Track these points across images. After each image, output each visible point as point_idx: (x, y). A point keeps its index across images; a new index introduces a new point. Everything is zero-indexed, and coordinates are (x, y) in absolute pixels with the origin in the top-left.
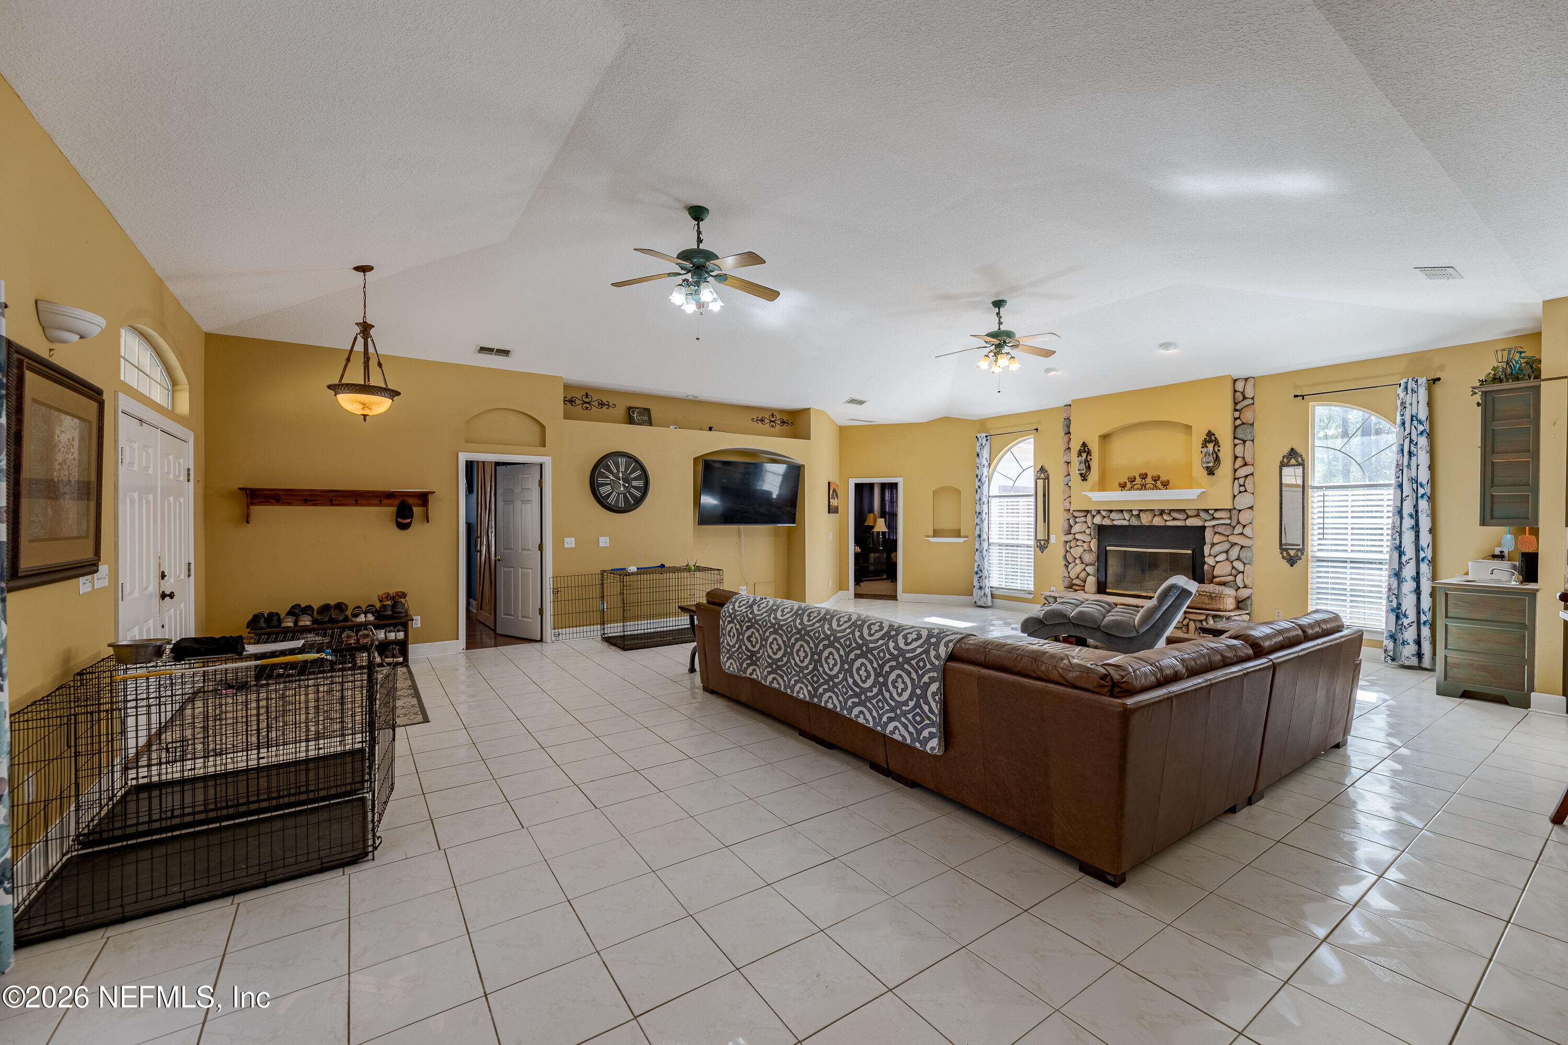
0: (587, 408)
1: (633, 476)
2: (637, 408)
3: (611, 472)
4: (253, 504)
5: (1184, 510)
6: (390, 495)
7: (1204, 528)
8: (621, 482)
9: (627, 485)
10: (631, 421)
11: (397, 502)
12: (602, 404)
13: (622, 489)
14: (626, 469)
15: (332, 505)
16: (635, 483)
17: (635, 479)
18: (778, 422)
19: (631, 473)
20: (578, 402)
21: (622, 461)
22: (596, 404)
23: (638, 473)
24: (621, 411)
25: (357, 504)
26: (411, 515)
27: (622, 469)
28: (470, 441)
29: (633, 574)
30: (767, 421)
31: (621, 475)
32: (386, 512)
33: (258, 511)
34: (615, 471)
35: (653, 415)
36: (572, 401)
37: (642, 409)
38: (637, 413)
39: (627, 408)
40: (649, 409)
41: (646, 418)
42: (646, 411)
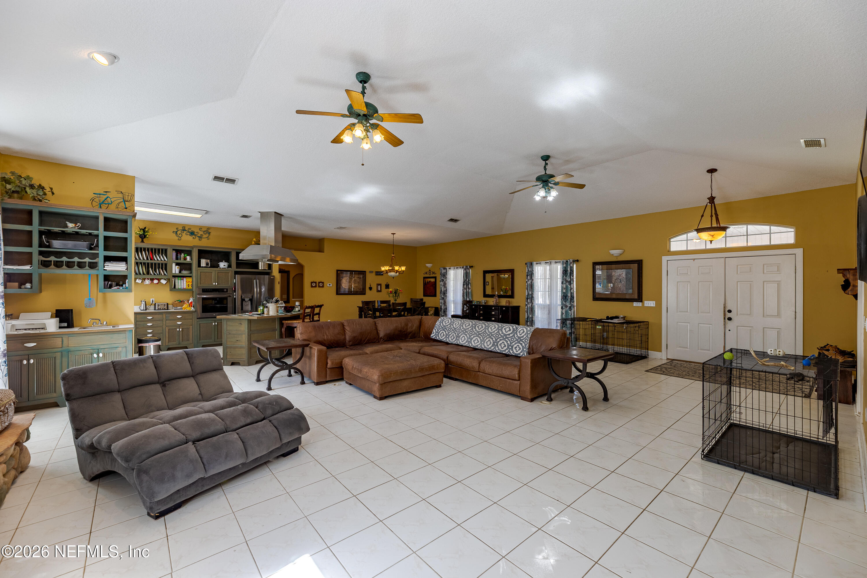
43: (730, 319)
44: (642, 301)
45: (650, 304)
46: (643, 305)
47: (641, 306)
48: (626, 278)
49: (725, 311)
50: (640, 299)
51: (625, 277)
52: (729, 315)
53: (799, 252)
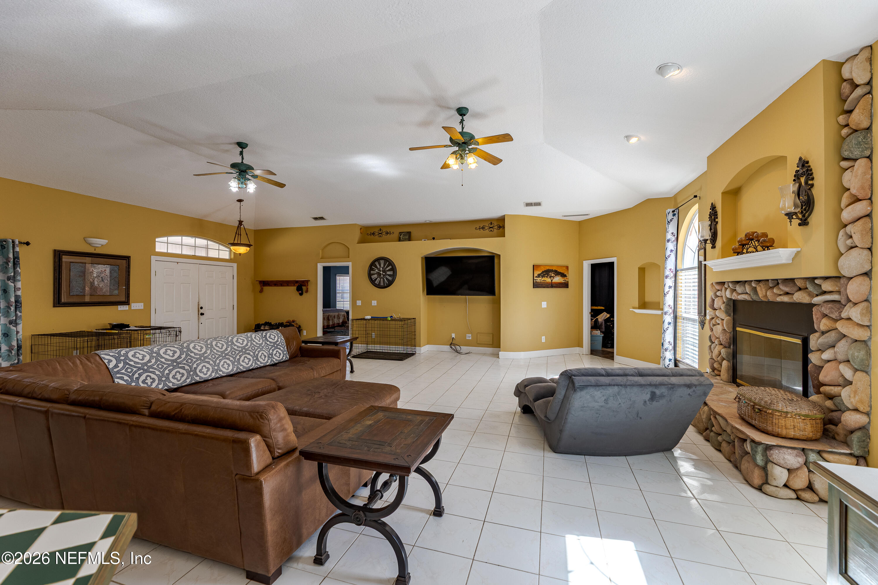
0: (380, 236)
1: (387, 269)
2: (404, 232)
3: (377, 267)
4: (264, 286)
5: (792, 280)
6: (297, 282)
7: (811, 306)
8: (381, 272)
9: (384, 274)
10: (400, 240)
11: (297, 285)
12: (387, 233)
13: (382, 276)
14: (384, 266)
15: (282, 286)
16: (388, 273)
17: (389, 270)
18: (496, 227)
20: (376, 233)
21: (382, 262)
22: (384, 233)
23: (390, 267)
24: (396, 235)
25: (288, 286)
26: (302, 290)
27: (382, 266)
28: (323, 258)
29: (369, 320)
30: (486, 228)
31: (381, 269)
32: (293, 289)
33: (266, 288)
34: (379, 267)
35: (412, 234)
36: (373, 234)
37: (408, 232)
38: (404, 235)
39: (400, 233)
40: (410, 232)
41: (407, 237)
42: (409, 233)
43: (202, 314)
44: (129, 304)
45: (136, 306)
46: (130, 308)
47: (128, 309)
48: (111, 276)
49: (198, 308)
50: (127, 302)
51: (108, 274)
52: (201, 311)
53: (235, 265)
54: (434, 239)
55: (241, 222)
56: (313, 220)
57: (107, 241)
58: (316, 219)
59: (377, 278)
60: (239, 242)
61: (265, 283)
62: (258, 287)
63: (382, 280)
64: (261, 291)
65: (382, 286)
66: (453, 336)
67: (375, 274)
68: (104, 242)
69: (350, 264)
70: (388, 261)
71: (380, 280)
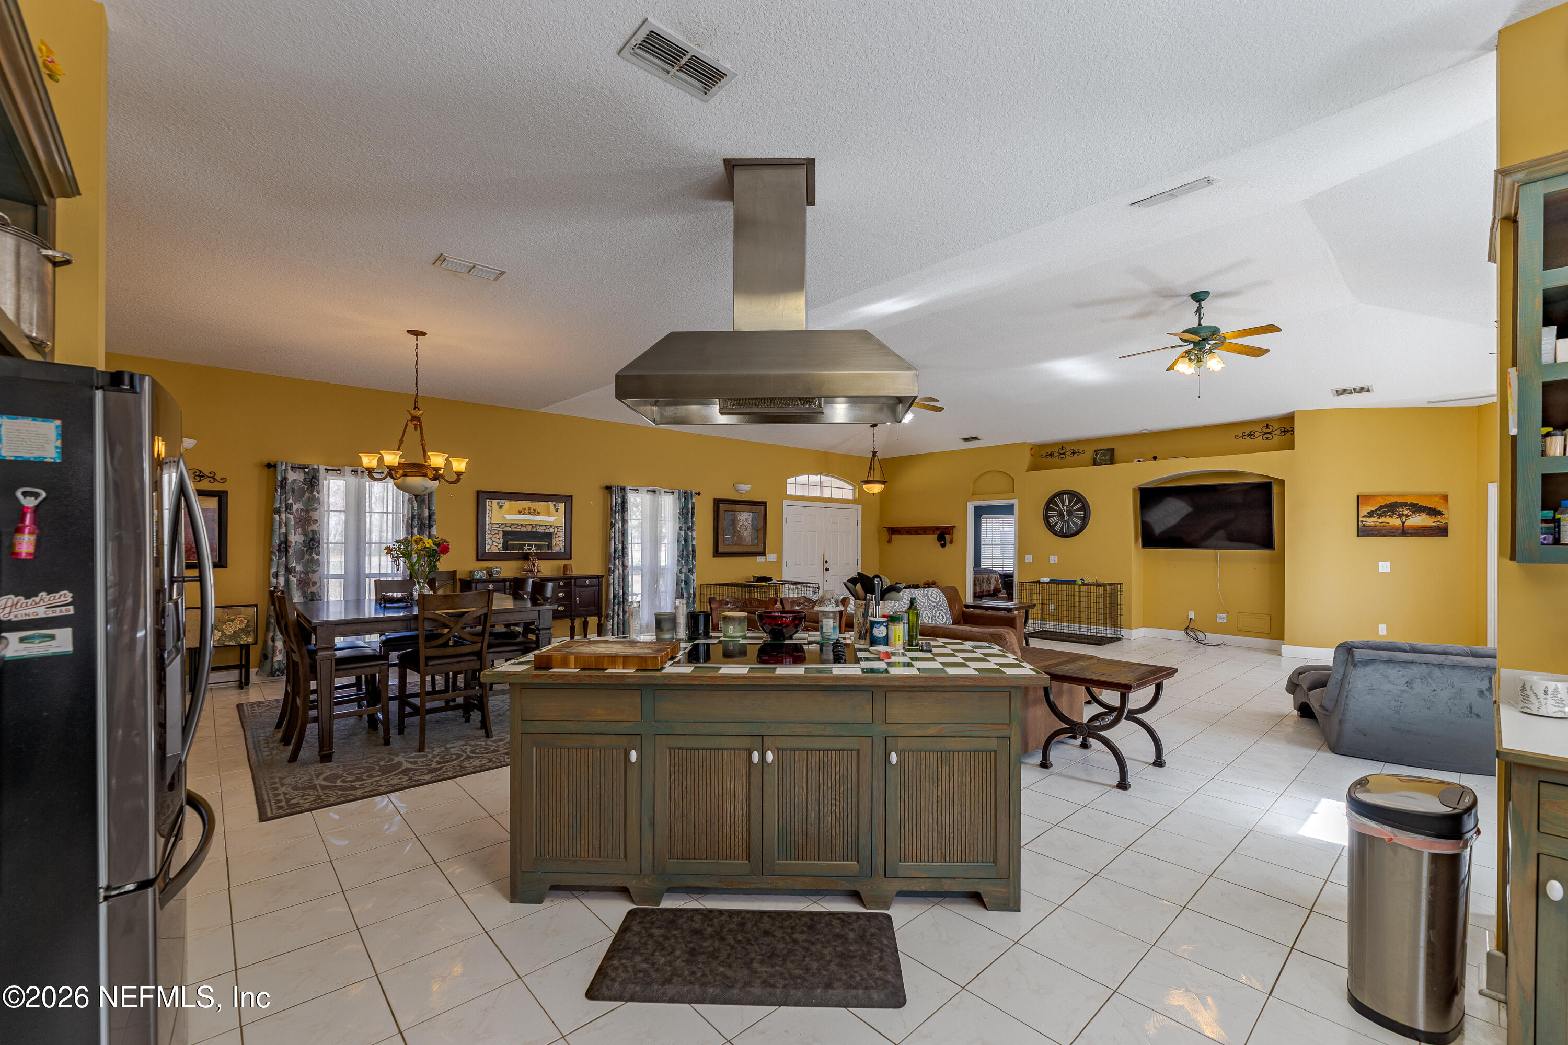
0: (1062, 458)
1: (1075, 508)
2: (1101, 450)
3: (1057, 506)
4: (892, 534)
6: (937, 528)
8: (1065, 513)
9: (1070, 515)
10: (1095, 463)
11: (938, 532)
12: (1074, 453)
13: (1066, 519)
14: (1070, 503)
15: (917, 534)
16: (1076, 514)
17: (1077, 510)
18: (1278, 432)
19: (1073, 506)
20: (1056, 454)
21: (1066, 498)
22: (1069, 453)
23: (1079, 505)
24: (1089, 455)
25: (925, 534)
26: (944, 540)
27: (1066, 503)
28: (975, 495)
29: (1047, 583)
30: (1257, 434)
31: (1065, 508)
32: (932, 538)
33: (895, 537)
34: (1061, 505)
35: (1117, 453)
36: (1051, 455)
37: (1108, 450)
38: (1102, 455)
39: (1095, 451)
40: (1114, 449)
41: (1108, 457)
42: (1112, 451)
43: (827, 570)
44: (765, 556)
45: (771, 557)
46: (766, 559)
47: (764, 561)
48: (752, 524)
49: (824, 562)
50: (763, 554)
51: (750, 522)
52: (827, 566)
53: (860, 507)
54: (1155, 458)
55: (874, 453)
56: (962, 441)
57: (750, 486)
58: (966, 440)
59: (1058, 522)
60: (872, 479)
61: (894, 531)
62: (885, 536)
63: (1065, 524)
64: (889, 541)
65: (1066, 533)
66: (1192, 615)
67: (1055, 516)
68: (747, 487)
69: (1015, 502)
70: (1076, 496)
71: (1063, 525)
